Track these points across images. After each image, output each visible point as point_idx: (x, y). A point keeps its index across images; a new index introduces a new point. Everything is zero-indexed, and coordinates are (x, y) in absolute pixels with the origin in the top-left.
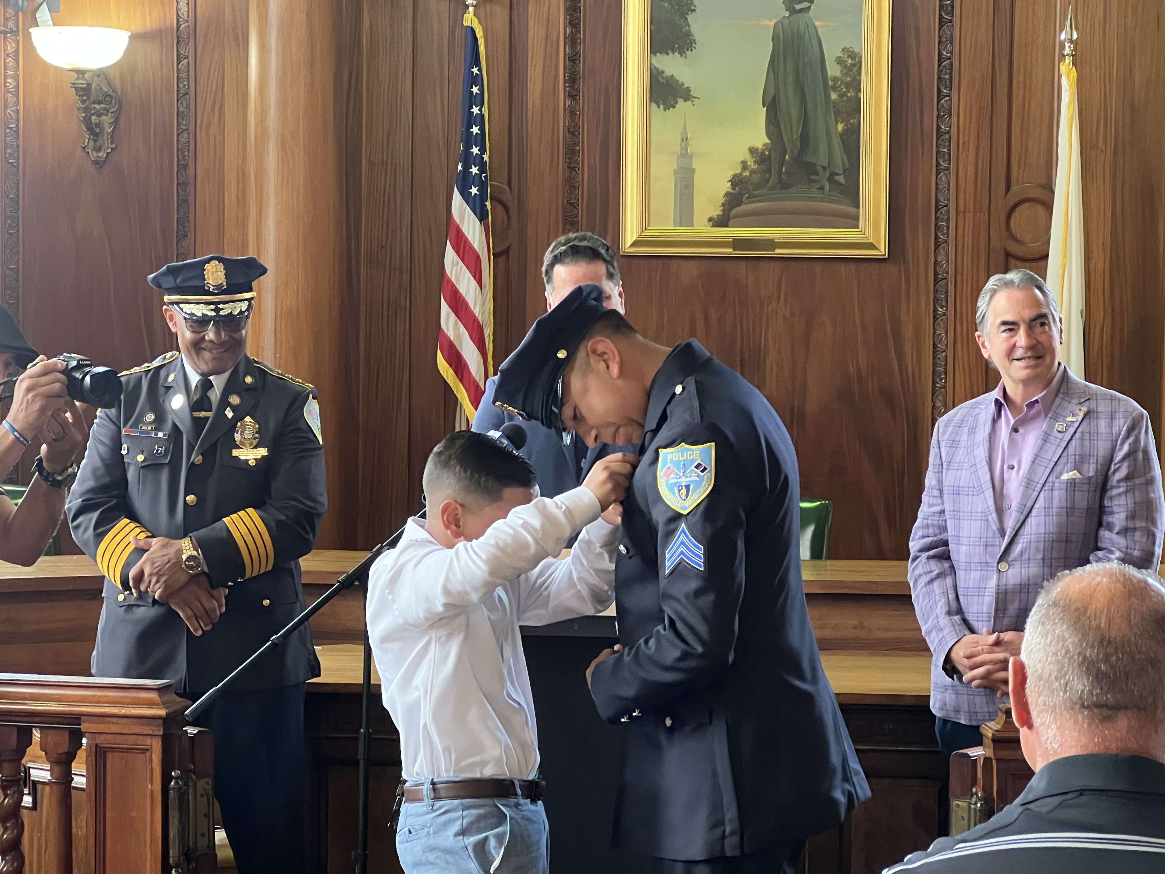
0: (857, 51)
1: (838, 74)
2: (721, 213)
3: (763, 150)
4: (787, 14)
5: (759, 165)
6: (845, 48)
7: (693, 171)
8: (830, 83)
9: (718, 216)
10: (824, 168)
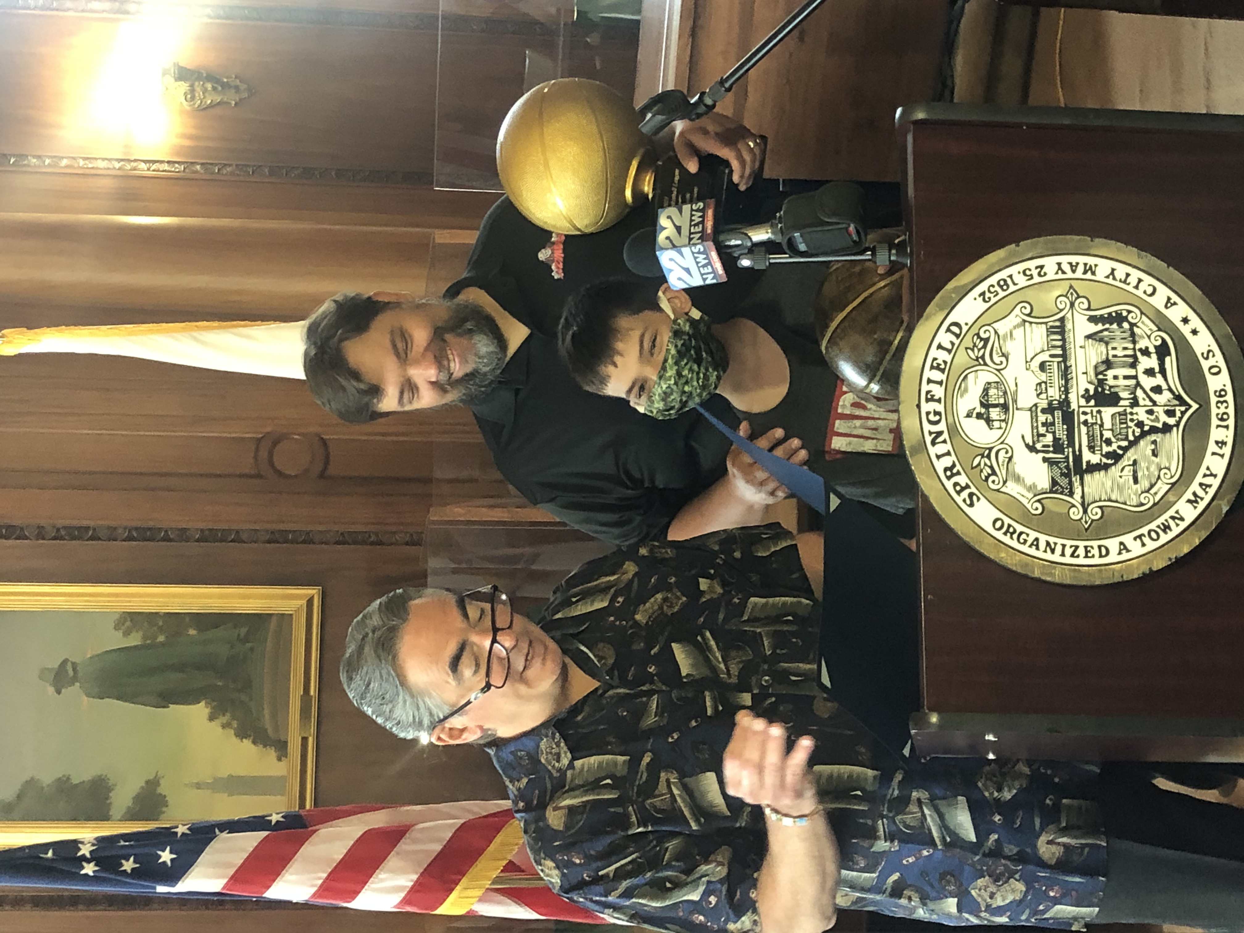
0: (117, 616)
1: (141, 634)
2: (273, 748)
3: (212, 708)
4: (78, 684)
5: (226, 711)
6: (115, 628)
7: (231, 777)
8: (148, 642)
9: (275, 751)
10: (232, 647)
